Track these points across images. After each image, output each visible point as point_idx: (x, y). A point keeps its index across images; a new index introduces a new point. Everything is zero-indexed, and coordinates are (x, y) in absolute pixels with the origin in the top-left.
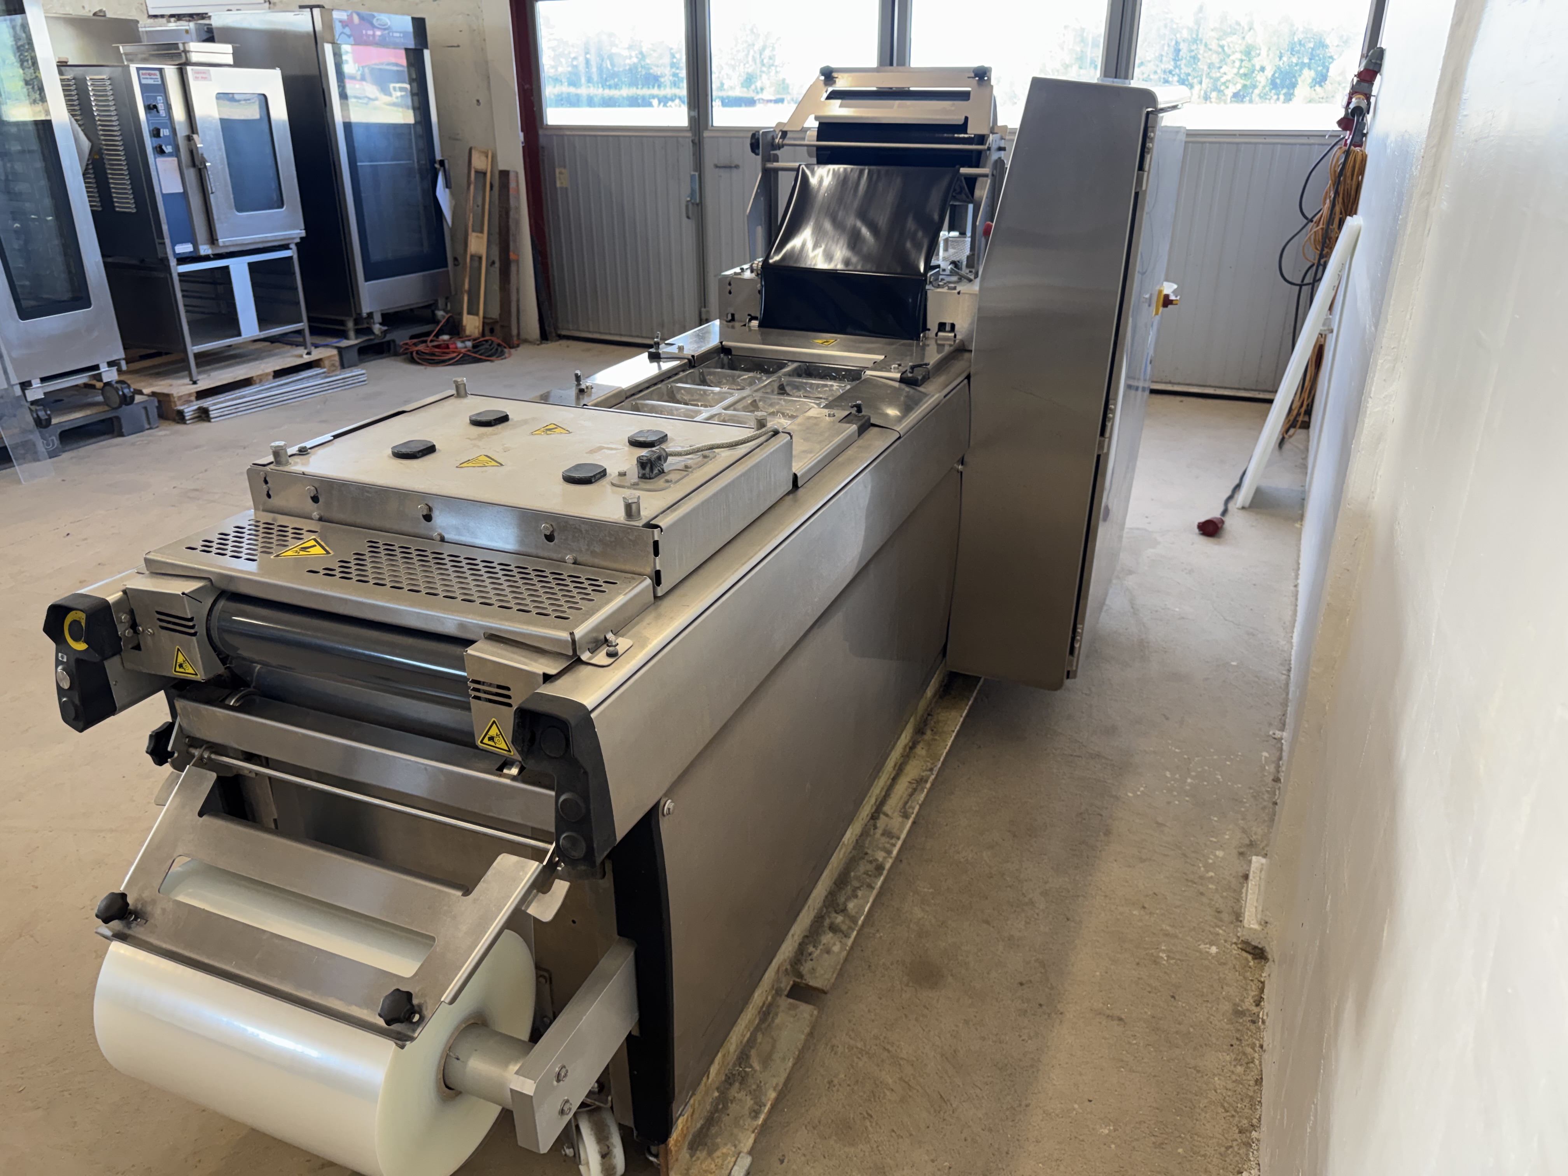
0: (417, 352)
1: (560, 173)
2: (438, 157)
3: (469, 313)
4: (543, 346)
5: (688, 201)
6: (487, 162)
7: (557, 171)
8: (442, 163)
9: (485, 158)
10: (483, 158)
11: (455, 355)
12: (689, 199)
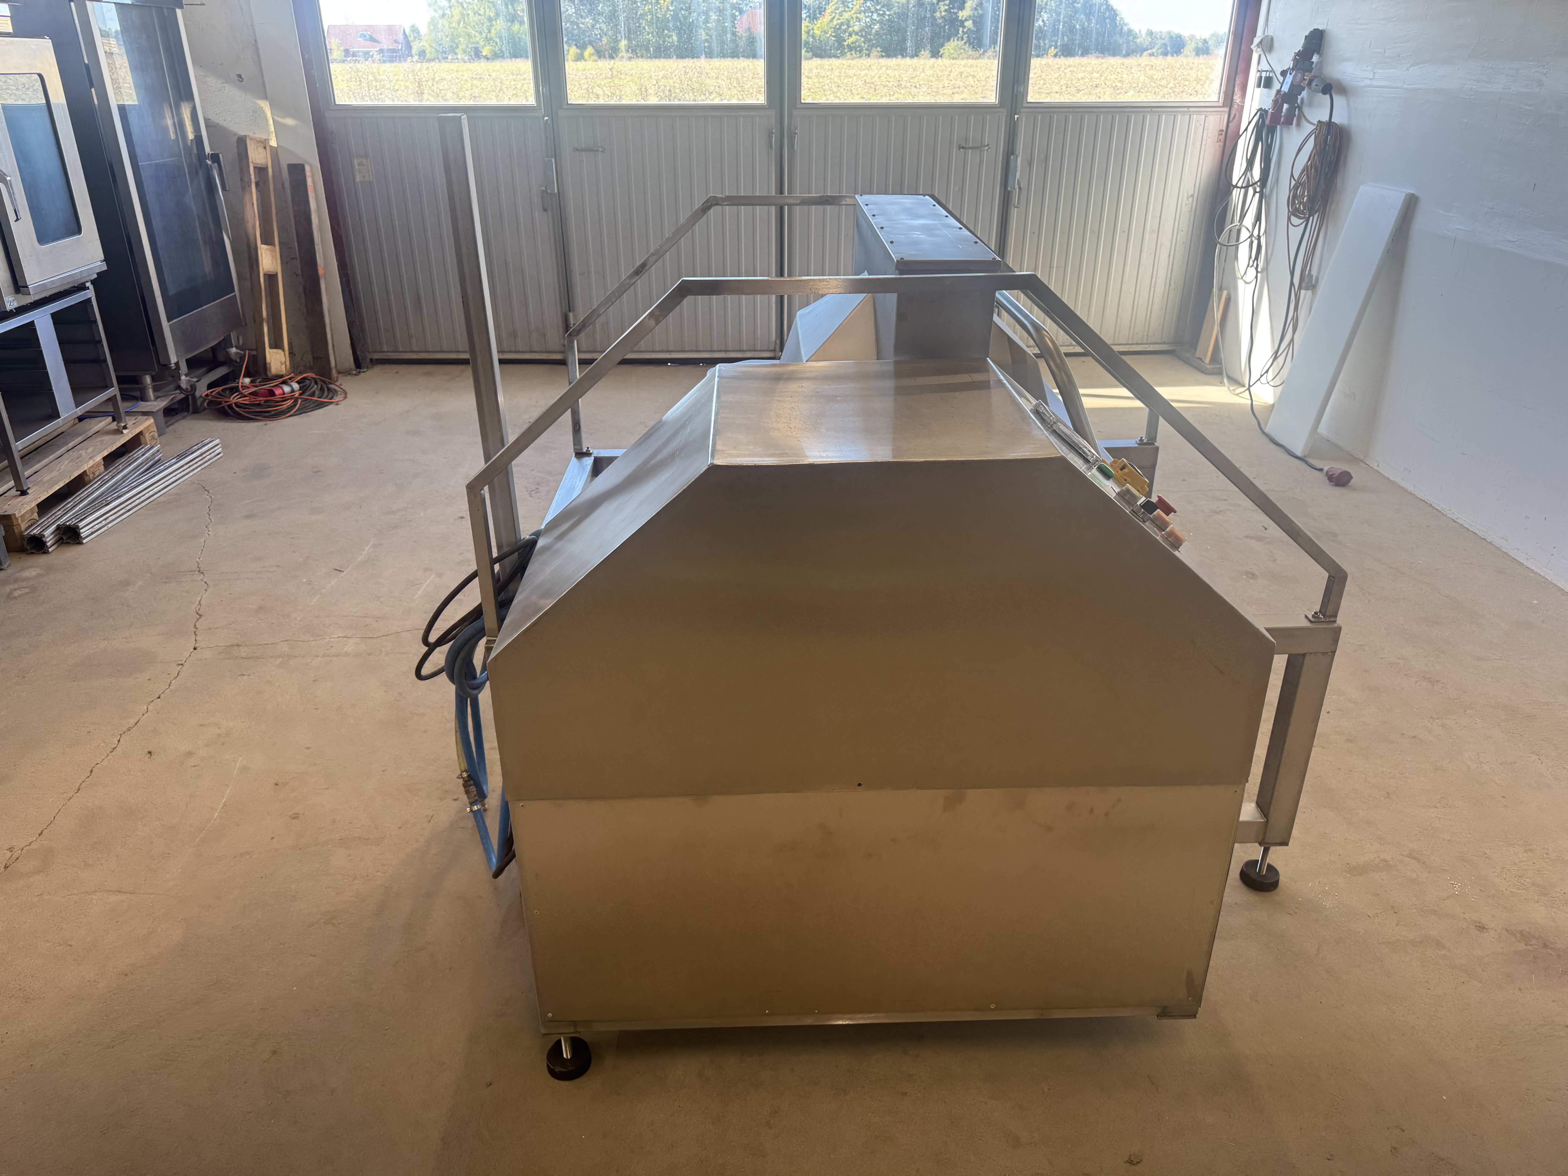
0: (235, 404)
1: (360, 164)
2: (208, 150)
3: (271, 348)
4: (362, 374)
5: (543, 192)
6: (266, 153)
7: (356, 162)
8: (215, 158)
9: (264, 150)
10: (261, 150)
11: (290, 402)
12: (543, 188)
